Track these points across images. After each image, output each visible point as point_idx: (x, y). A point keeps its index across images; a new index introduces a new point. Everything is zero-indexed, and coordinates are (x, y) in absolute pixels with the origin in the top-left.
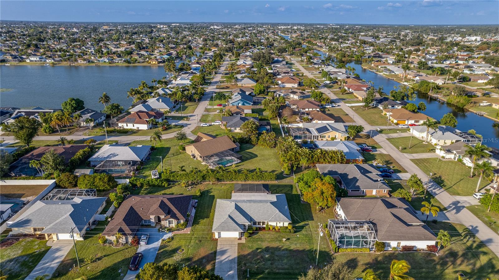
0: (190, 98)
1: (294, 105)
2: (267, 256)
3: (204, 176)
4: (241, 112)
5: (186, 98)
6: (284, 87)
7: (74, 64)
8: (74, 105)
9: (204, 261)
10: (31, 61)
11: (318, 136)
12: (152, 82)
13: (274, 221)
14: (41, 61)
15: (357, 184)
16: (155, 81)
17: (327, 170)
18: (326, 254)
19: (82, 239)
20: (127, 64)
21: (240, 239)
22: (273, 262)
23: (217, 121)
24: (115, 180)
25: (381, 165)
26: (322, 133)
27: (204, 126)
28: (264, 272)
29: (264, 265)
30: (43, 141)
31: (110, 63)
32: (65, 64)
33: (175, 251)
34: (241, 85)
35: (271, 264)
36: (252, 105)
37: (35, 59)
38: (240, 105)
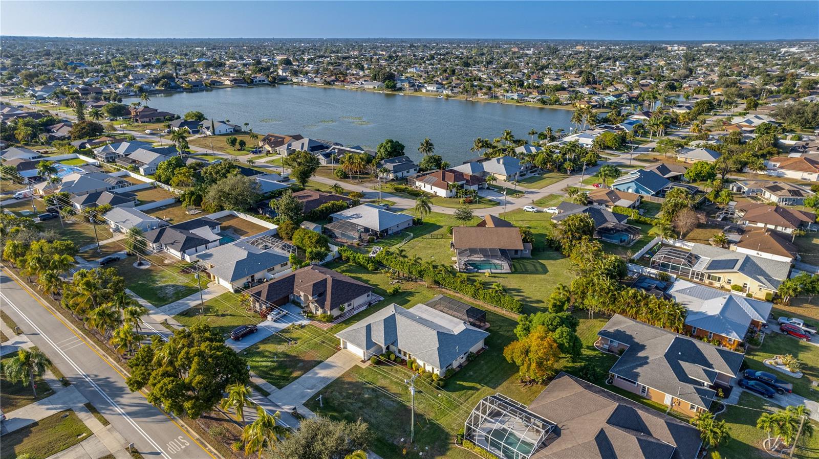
0: (560, 166)
1: (742, 211)
2: (366, 396)
3: (421, 271)
4: (608, 202)
5: (553, 165)
6: (779, 177)
7: (471, 99)
8: (389, 149)
9: (301, 364)
10: (427, 91)
11: (703, 275)
12: (530, 134)
13: (424, 360)
14: (437, 91)
15: (639, 370)
16: (533, 134)
17: (616, 328)
18: (443, 437)
19: (232, 291)
20: (541, 106)
21: (363, 361)
22: (364, 406)
23: (553, 208)
24: (329, 244)
25: (788, 370)
26: (711, 271)
27: (528, 210)
28: (344, 411)
29: (351, 404)
30: (325, 184)
31: (518, 101)
32: (462, 97)
33: (287, 340)
34: (683, 160)
35: (360, 408)
36: (652, 195)
37: (432, 89)
38: (630, 191)
